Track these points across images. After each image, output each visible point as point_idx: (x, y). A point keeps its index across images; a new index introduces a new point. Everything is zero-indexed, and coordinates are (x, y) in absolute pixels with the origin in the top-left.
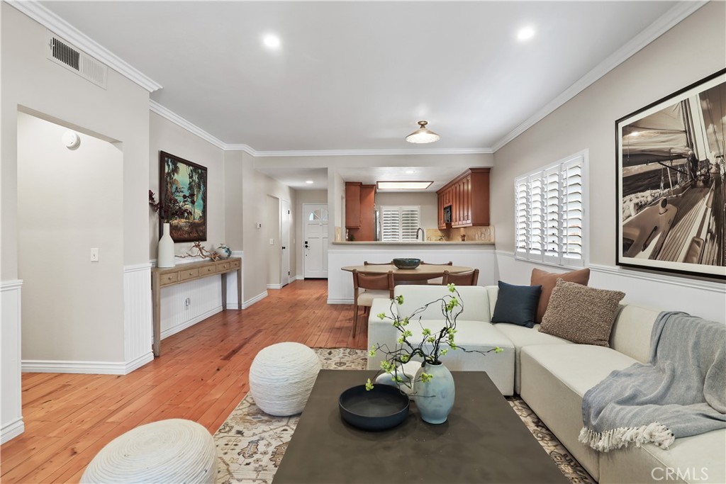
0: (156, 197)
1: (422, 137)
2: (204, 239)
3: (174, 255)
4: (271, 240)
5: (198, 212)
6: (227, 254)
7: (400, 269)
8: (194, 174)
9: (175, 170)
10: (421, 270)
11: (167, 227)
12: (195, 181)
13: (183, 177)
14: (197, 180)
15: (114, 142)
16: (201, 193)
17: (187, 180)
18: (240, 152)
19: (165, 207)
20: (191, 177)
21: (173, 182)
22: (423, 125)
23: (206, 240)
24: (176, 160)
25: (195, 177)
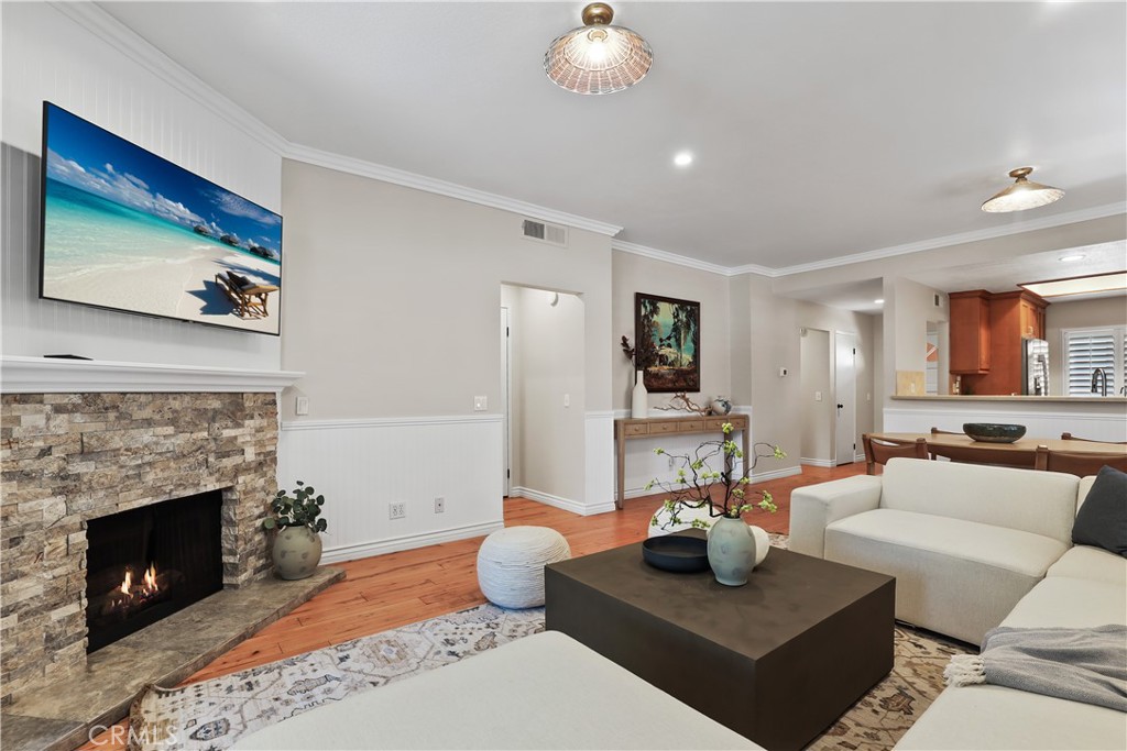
0: (632, 343)
1: (1022, 198)
2: (697, 390)
3: (649, 406)
4: (818, 393)
5: (687, 358)
6: (723, 409)
7: (977, 441)
8: (680, 312)
9: (655, 310)
11: (640, 373)
12: (682, 321)
13: (665, 317)
14: (685, 319)
15: (578, 294)
16: (691, 334)
17: (671, 321)
18: (748, 276)
19: (640, 352)
20: (676, 316)
21: (651, 325)
22: (1020, 177)
23: (698, 390)
24: (654, 300)
25: (683, 316)
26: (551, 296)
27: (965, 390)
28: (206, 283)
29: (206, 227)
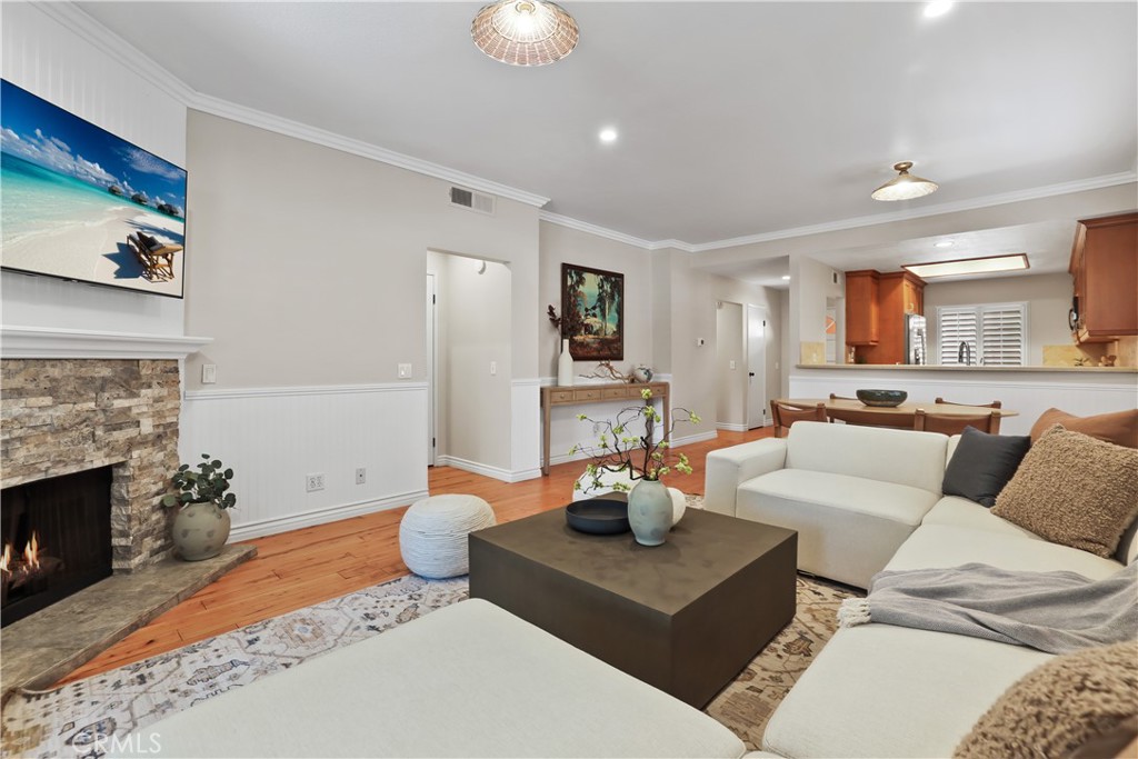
0: (558, 312)
1: (904, 190)
2: (620, 358)
3: (575, 374)
4: (732, 362)
5: (611, 327)
6: (646, 377)
7: (868, 405)
8: (605, 283)
9: (581, 281)
10: (906, 408)
11: (566, 342)
12: (606, 291)
13: (590, 287)
14: (609, 290)
15: (505, 263)
16: (615, 304)
17: (596, 291)
18: (668, 251)
19: (567, 322)
20: (601, 287)
21: (577, 295)
22: (903, 170)
23: (622, 359)
24: (580, 270)
25: (607, 287)
26: (478, 264)
27: (859, 360)
28: (120, 245)
29: (119, 187)
